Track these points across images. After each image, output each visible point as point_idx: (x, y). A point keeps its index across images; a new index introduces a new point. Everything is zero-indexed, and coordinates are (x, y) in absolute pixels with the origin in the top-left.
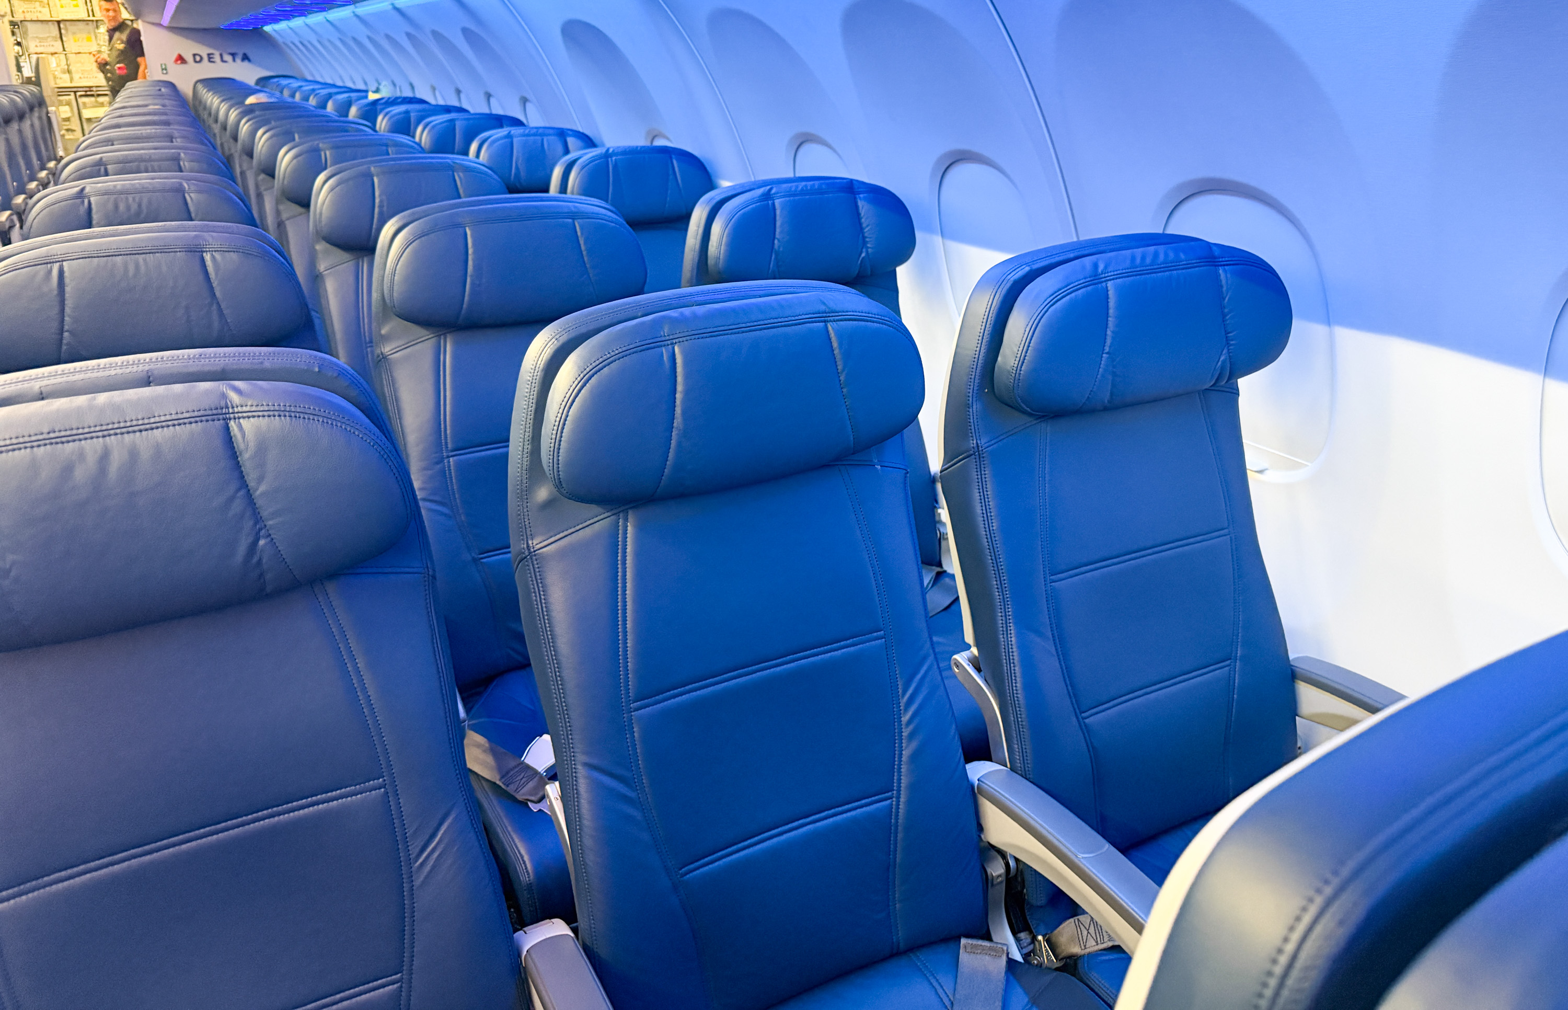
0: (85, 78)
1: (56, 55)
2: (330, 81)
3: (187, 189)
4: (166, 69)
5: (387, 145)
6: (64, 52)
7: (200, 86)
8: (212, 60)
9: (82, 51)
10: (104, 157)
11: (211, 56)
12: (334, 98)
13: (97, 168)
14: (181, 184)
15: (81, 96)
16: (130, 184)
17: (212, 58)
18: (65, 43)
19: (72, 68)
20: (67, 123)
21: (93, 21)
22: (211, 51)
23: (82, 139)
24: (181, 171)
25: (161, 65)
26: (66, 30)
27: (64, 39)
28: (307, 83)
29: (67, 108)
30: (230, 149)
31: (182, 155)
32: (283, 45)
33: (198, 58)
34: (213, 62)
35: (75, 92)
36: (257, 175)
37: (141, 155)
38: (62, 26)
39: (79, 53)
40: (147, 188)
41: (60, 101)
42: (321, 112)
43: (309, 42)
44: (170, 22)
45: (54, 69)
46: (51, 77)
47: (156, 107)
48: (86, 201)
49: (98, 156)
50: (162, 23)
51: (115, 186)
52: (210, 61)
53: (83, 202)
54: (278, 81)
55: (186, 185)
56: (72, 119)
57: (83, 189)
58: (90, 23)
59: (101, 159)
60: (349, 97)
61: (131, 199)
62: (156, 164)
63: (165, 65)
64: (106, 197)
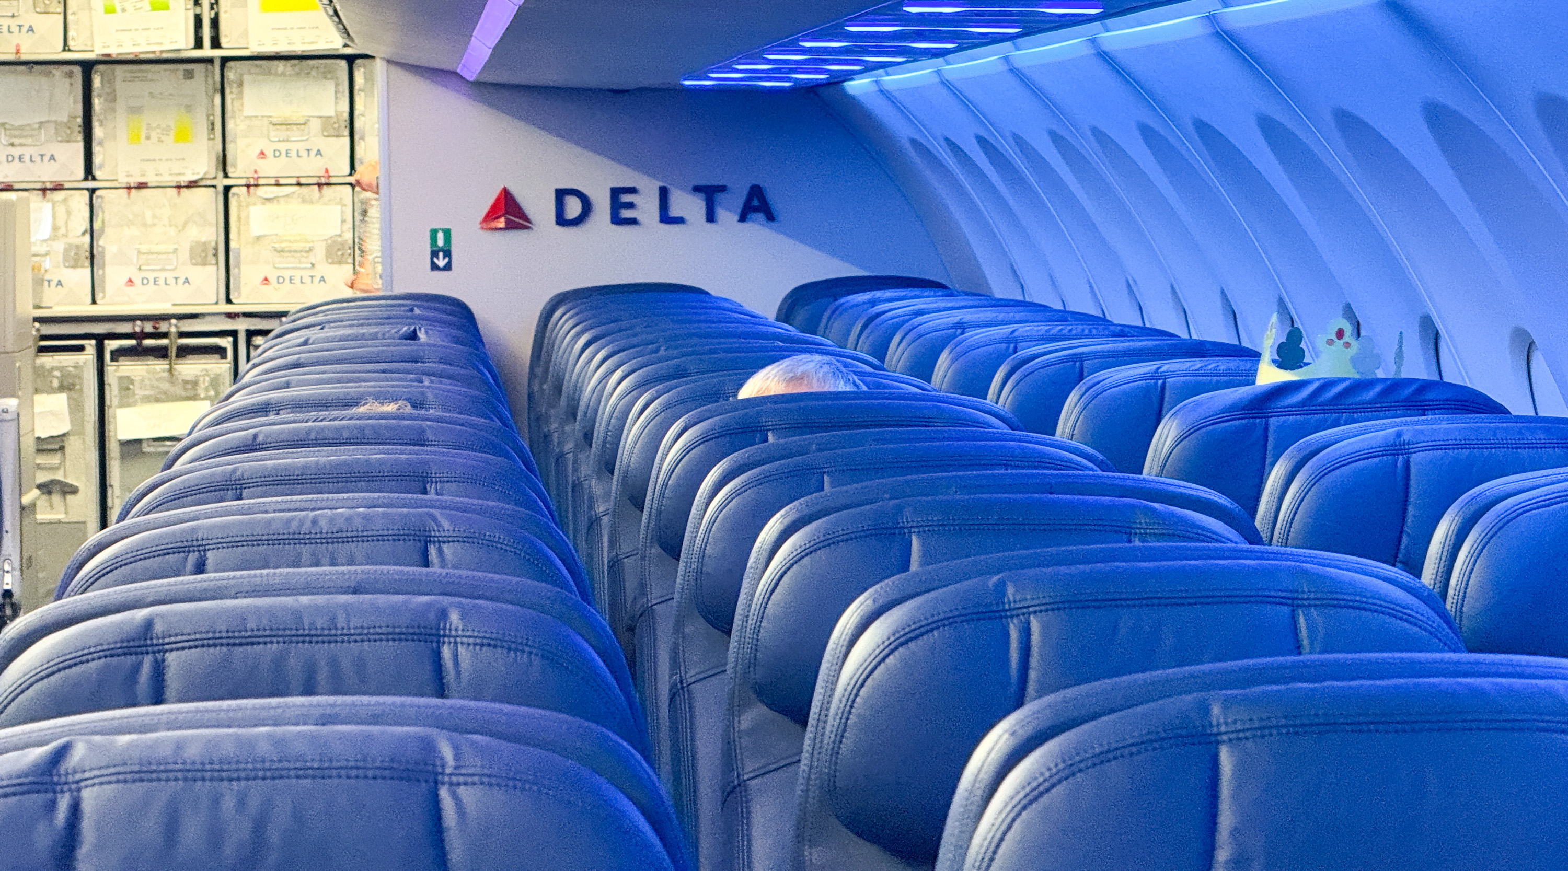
0: (145, 281)
1: (60, 195)
2: (1083, 304)
3: (448, 771)
4: (448, 254)
5: (1294, 602)
6: (91, 184)
7: (564, 322)
8: (626, 214)
9: (150, 179)
10: (162, 616)
11: (626, 198)
12: (1088, 380)
13: (130, 660)
14: (429, 746)
15: (118, 354)
16: (237, 738)
17: (631, 206)
18: (96, 149)
19: (108, 244)
20: (55, 460)
21: (210, 61)
22: (624, 177)
23: (95, 536)
24: (441, 691)
25: (434, 233)
26: (112, 98)
27: (98, 132)
28: (988, 314)
29: (61, 400)
30: (642, 588)
31: (454, 617)
32: (912, 152)
33: (573, 208)
34: (633, 222)
35: (100, 339)
36: (734, 708)
37: (297, 614)
38: (97, 81)
39: (142, 186)
40: (300, 757)
41: (41, 373)
42: (1035, 443)
43: (1019, 141)
44: (489, 65)
45: (43, 249)
46: (24, 278)
47: (390, 408)
48: (64, 804)
49: (140, 614)
50: (458, 71)
51: (179, 746)
52: (617, 220)
53: (52, 806)
54: (873, 303)
55: (447, 752)
56: (73, 445)
57: (61, 753)
58: (199, 68)
59: (149, 624)
60: (1155, 376)
61: (229, 803)
62: (346, 653)
63: (447, 233)
64: (139, 789)
